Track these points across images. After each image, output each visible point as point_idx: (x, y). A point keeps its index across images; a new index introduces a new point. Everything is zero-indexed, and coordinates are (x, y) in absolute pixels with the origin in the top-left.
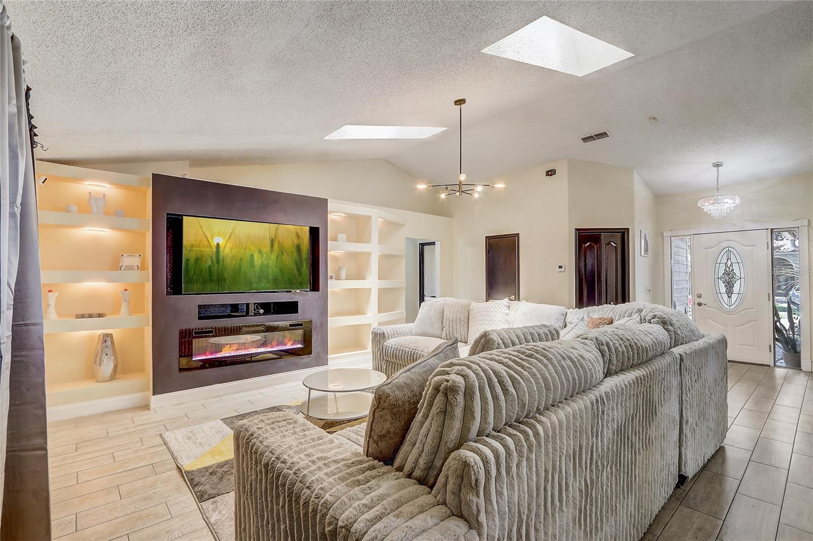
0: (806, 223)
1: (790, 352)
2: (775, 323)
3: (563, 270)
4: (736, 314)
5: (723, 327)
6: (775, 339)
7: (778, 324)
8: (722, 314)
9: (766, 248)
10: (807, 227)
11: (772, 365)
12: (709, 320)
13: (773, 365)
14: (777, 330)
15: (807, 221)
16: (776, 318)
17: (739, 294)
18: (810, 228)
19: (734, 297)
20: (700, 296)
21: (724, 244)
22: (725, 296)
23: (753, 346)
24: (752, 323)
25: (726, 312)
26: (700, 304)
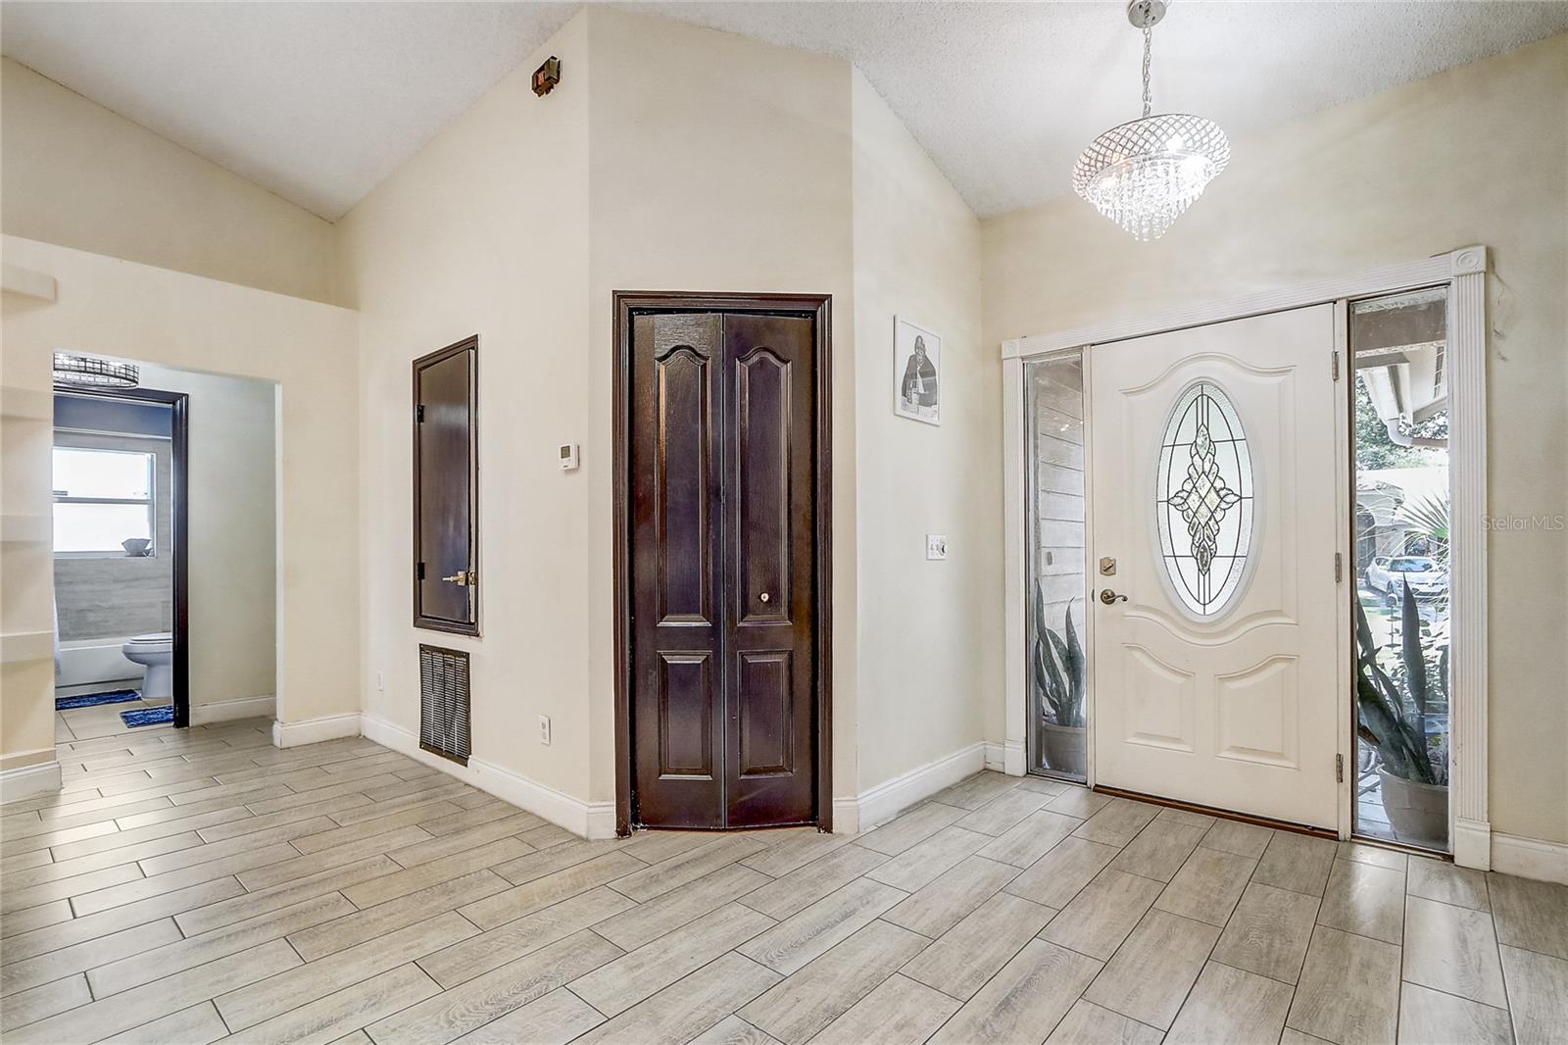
0: (1477, 259)
1: (1406, 776)
2: (1357, 664)
3: (571, 462)
4: (1223, 633)
5: (1179, 680)
6: (1359, 731)
7: (1368, 671)
8: (1183, 636)
9: (1331, 377)
10: (1482, 275)
11: (1345, 831)
12: (1138, 655)
13: (1349, 835)
14: (1364, 693)
15: (1481, 251)
16: (1360, 648)
17: (1235, 557)
18: (1493, 278)
19: (1219, 567)
20: (1108, 569)
21: (1189, 373)
22: (1190, 567)
23: (1281, 756)
24: (1281, 666)
25: (1193, 628)
26: (1109, 598)
